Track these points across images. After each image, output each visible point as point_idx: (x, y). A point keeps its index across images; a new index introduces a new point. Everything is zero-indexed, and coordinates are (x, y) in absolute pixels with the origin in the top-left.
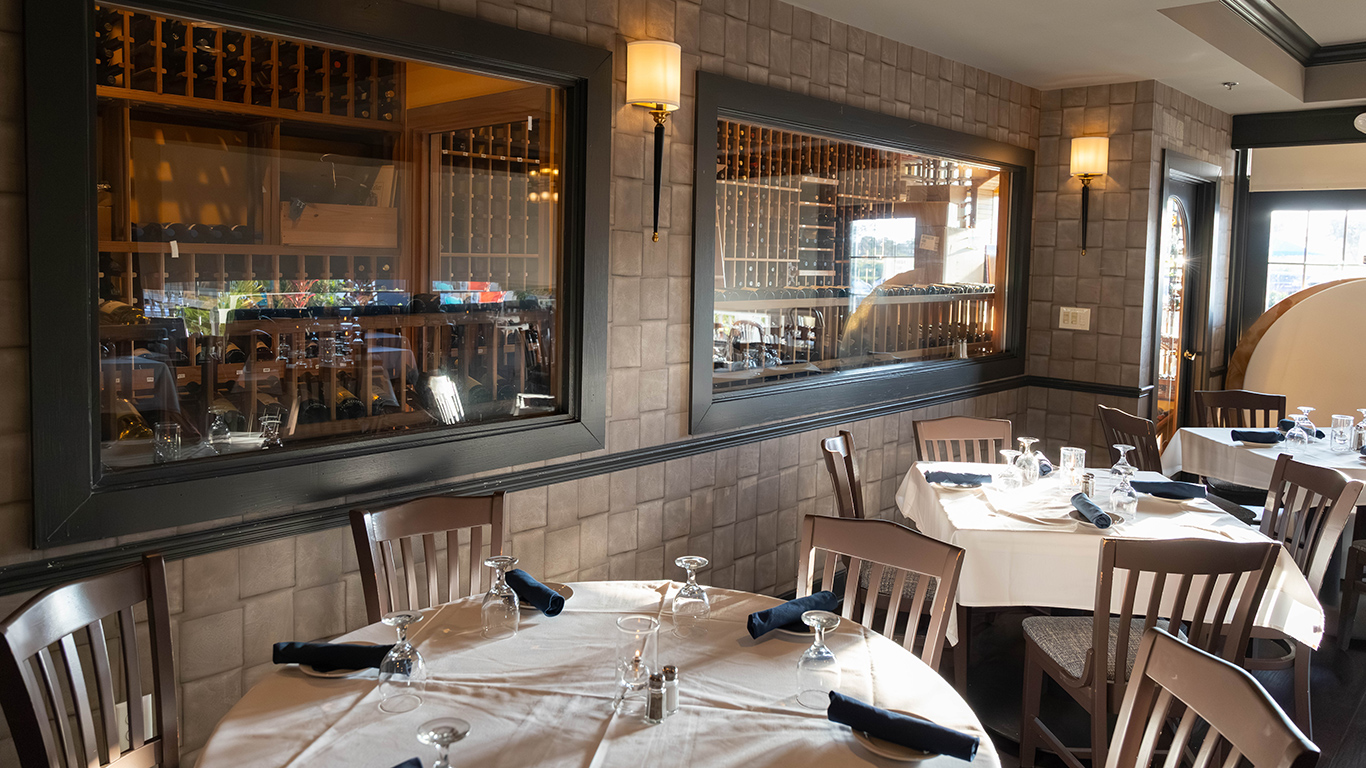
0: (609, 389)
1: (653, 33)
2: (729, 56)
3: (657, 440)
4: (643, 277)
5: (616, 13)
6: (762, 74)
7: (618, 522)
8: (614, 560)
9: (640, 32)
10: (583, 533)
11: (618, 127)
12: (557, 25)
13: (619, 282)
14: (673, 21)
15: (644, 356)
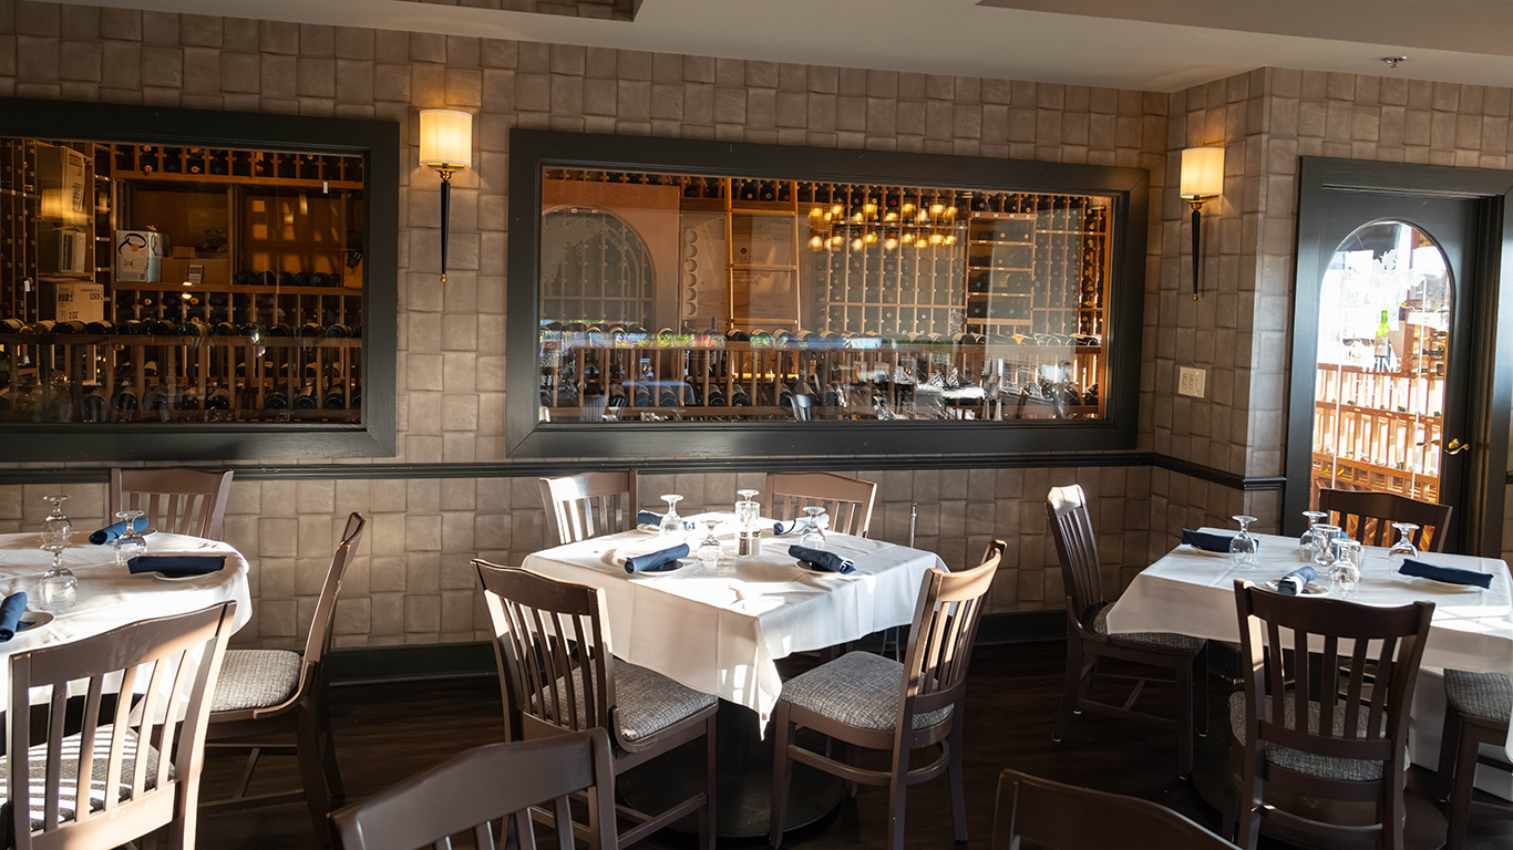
0: (405, 407)
1: (454, 101)
2: (556, 110)
3: (466, 457)
4: (444, 313)
5: (408, 89)
6: (608, 123)
7: (417, 523)
8: (412, 556)
9: (438, 102)
10: (374, 526)
11: (413, 184)
12: (341, 108)
13: (415, 317)
14: (479, 88)
15: (446, 382)
